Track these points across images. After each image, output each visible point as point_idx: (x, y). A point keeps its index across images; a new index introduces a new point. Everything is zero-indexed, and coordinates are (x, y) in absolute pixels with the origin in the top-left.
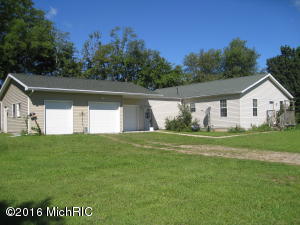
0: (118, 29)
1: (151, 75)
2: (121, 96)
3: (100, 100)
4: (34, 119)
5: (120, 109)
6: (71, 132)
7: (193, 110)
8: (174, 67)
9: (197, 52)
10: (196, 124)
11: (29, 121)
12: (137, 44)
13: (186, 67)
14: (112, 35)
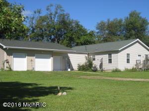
0: (52, 5)
1: (73, 36)
2: (52, 51)
3: (41, 53)
4: (8, 62)
5: (52, 58)
6: (26, 70)
7: (94, 59)
8: (89, 32)
9: (106, 21)
10: (95, 67)
11: (5, 63)
12: (64, 15)
13: (97, 31)
14: (48, 9)
